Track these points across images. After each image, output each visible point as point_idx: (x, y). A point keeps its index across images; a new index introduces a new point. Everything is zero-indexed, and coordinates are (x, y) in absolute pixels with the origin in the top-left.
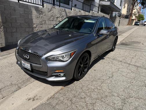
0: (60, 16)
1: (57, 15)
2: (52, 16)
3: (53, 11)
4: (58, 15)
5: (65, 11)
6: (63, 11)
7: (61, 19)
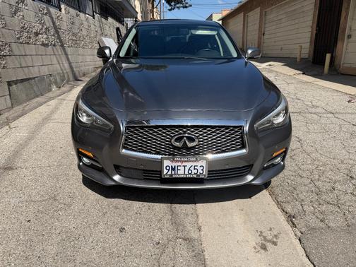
0: (42, 29)
1: (33, 24)
2: (23, 27)
3: (21, 13)
4: (38, 27)
5: (49, 13)
6: (46, 14)
7: (45, 36)
